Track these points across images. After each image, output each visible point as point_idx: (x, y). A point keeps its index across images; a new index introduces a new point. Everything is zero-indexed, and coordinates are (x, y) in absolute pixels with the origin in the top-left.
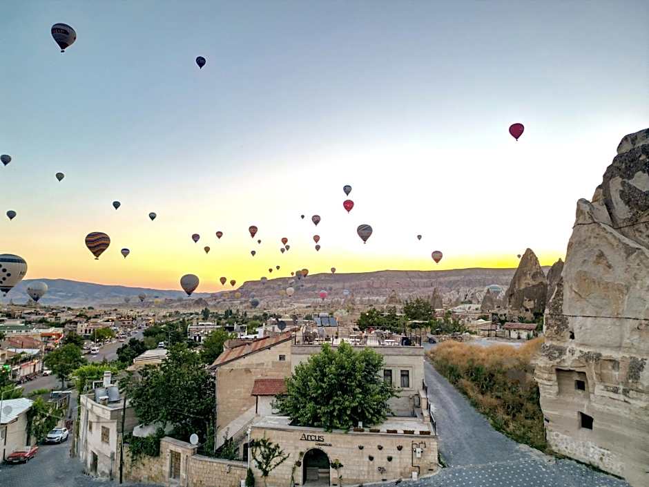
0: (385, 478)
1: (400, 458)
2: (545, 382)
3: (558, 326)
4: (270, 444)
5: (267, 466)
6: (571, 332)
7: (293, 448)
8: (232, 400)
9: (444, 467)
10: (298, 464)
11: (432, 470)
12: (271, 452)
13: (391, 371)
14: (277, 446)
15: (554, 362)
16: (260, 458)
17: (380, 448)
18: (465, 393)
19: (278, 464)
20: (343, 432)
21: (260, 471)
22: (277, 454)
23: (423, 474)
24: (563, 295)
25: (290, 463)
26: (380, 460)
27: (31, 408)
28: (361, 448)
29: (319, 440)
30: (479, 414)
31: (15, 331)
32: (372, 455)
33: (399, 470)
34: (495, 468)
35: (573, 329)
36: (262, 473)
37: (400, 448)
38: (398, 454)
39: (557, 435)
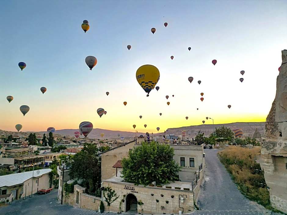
0: (165, 213)
1: (173, 202)
2: (265, 164)
3: (272, 129)
4: (111, 190)
5: (109, 201)
6: (280, 132)
7: (121, 192)
8: (108, 170)
9: (198, 209)
10: (123, 201)
11: (190, 210)
12: (111, 194)
13: (184, 158)
14: (114, 191)
15: (270, 151)
16: (106, 196)
17: (162, 196)
18: (231, 173)
19: (114, 200)
20: (143, 186)
21: (107, 203)
22: (114, 195)
23: (185, 212)
24: (275, 110)
25: (119, 200)
26: (162, 203)
27: (50, 172)
28: (153, 195)
29: (132, 190)
30: (234, 184)
31: (73, 147)
32: (158, 199)
33: (172, 209)
34: (229, 213)
35: (281, 130)
36: (107, 204)
37: (173, 197)
38: (172, 200)
39: (275, 198)
